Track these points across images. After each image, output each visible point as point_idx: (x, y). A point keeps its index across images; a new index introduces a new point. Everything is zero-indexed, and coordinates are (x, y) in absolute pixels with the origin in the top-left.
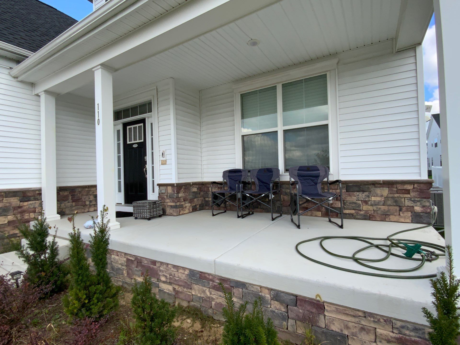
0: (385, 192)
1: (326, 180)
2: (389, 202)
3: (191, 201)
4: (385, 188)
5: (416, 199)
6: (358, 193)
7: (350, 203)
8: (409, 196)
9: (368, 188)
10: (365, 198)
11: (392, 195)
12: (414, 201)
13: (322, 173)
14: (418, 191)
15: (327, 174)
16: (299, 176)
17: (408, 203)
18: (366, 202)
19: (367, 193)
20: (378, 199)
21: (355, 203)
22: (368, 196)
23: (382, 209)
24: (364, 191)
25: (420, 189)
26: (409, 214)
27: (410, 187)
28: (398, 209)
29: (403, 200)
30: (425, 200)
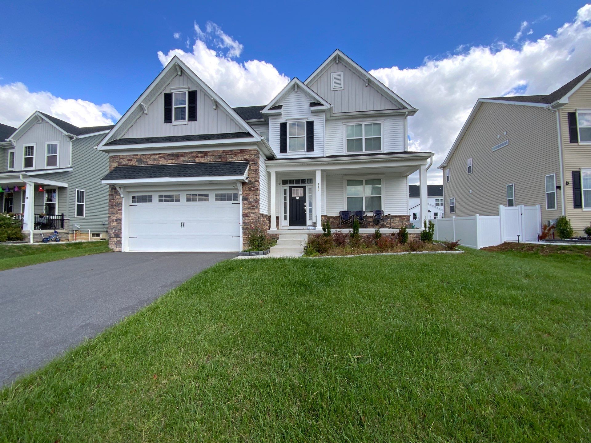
0: (398, 219)
1: (383, 215)
6: (391, 219)
7: (388, 223)
9: (394, 218)
12: (406, 221)
13: (382, 213)
15: (383, 213)
16: (376, 213)
17: (404, 222)
18: (393, 222)
20: (396, 221)
21: (390, 223)
23: (397, 225)
27: (405, 217)
28: (401, 224)
29: (402, 221)
30: (408, 221)
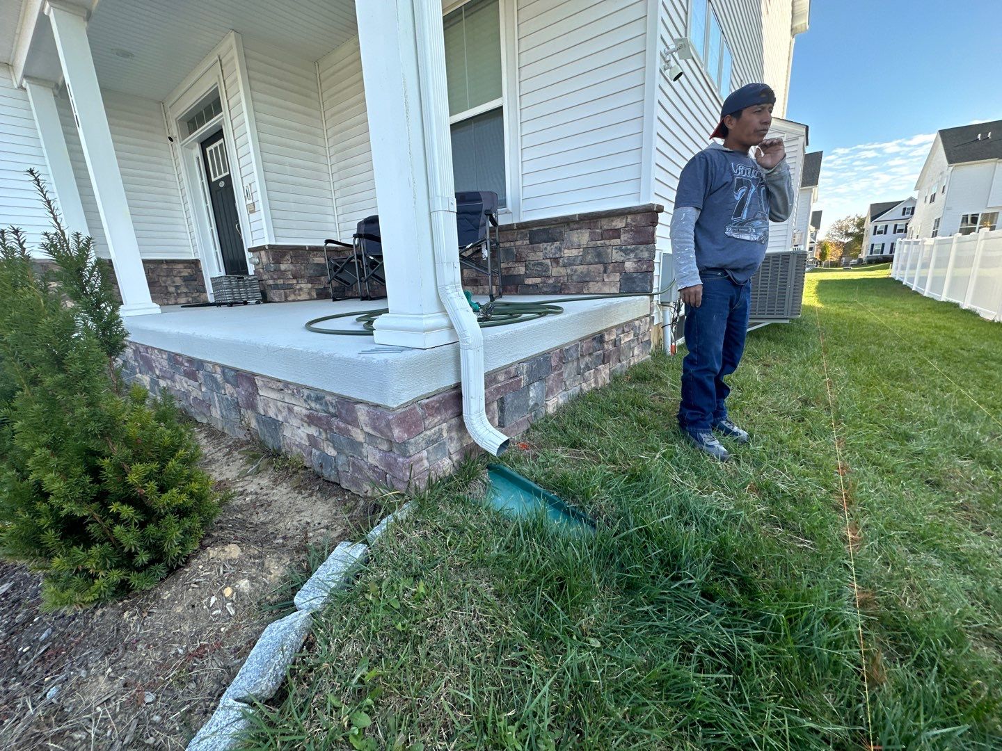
0: (582, 237)
2: (589, 258)
3: (311, 280)
4: (583, 231)
5: (629, 247)
6: (545, 245)
7: (534, 265)
8: (618, 241)
9: (561, 232)
10: (555, 254)
11: (594, 243)
12: (626, 252)
14: (632, 230)
17: (617, 256)
18: (556, 260)
19: (557, 244)
20: (574, 252)
21: (541, 264)
22: (560, 249)
23: (578, 272)
24: (554, 240)
25: (635, 226)
26: (617, 277)
27: (619, 224)
28: (602, 269)
29: (609, 250)
30: (642, 247)
